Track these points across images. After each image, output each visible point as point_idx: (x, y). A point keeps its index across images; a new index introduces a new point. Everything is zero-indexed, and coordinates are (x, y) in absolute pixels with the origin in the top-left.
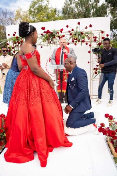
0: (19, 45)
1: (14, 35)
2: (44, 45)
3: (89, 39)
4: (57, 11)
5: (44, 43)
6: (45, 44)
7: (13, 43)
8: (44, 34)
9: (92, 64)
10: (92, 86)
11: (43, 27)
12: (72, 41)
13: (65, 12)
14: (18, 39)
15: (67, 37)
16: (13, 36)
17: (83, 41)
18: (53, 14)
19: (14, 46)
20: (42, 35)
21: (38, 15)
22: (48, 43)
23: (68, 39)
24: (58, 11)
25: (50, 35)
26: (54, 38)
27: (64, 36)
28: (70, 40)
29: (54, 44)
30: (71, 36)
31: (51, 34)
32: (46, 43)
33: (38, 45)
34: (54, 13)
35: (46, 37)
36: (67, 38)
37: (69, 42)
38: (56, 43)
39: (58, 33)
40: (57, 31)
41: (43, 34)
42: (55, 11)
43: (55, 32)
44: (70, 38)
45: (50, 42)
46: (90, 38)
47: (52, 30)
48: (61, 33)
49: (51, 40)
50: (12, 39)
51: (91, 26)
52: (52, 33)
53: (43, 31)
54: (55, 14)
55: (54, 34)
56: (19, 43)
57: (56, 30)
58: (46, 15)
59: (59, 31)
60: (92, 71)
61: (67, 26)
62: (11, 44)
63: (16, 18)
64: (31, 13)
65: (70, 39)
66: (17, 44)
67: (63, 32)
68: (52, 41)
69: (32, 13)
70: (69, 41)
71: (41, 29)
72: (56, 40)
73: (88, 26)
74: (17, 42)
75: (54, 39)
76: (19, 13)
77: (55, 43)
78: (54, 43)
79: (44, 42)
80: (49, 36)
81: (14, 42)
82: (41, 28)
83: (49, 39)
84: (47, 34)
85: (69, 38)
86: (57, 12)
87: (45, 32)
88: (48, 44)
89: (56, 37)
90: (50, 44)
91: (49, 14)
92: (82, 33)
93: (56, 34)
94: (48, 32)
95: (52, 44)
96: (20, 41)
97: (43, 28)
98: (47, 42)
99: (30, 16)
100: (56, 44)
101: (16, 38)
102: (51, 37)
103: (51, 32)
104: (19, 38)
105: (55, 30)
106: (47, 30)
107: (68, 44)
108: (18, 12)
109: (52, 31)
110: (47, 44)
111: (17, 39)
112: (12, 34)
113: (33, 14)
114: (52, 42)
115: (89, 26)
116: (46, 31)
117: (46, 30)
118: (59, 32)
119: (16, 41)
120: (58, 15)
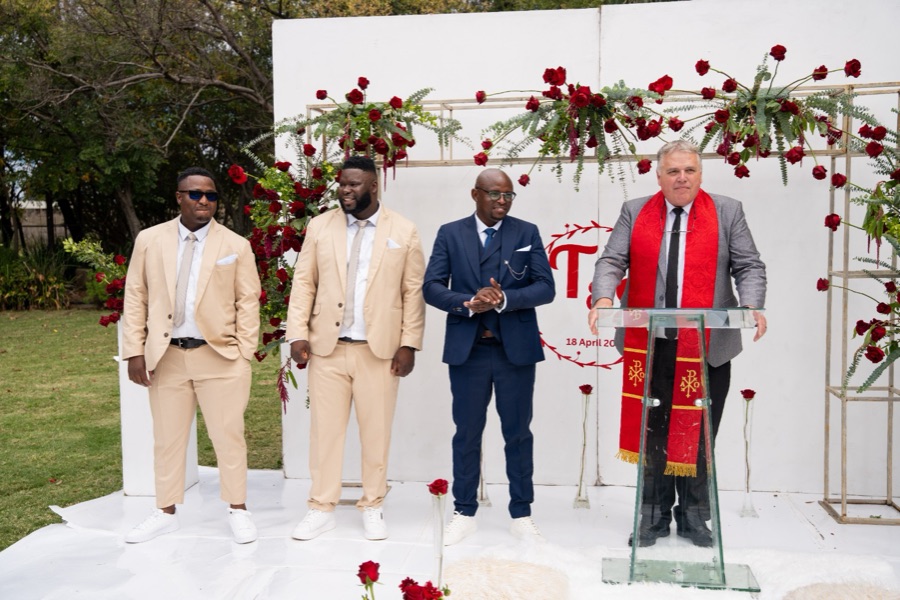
3: (831, 142)
7: (347, 148)
9: (845, 296)
10: (844, 435)
12: (720, 152)
14: (378, 122)
17: (796, 156)
20: (534, 104)
26: (613, 127)
39: (639, 101)
40: (634, 91)
46: (838, 135)
51: (853, 68)
60: (845, 341)
61: (702, 68)
67: (669, 95)
68: (591, 144)
71: (542, 81)
73: (837, 67)
74: (373, 141)
81: (350, 143)
82: (541, 73)
92: (790, 108)
94: (581, 96)
97: (554, 76)
101: (365, 119)
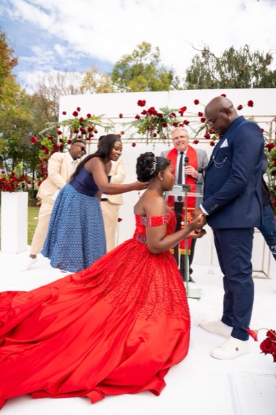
0: (84, 136)
1: (75, 114)
2: (139, 141)
4: (174, 77)
5: (141, 136)
6: (142, 139)
7: (71, 132)
8: (143, 117)
11: (142, 100)
12: (205, 137)
13: (192, 79)
14: (83, 123)
15: (194, 127)
16: (73, 117)
18: (165, 83)
19: (73, 137)
20: (138, 117)
21: (132, 82)
22: (149, 137)
23: (197, 131)
24: (176, 78)
25: (156, 119)
26: (165, 125)
27: (186, 123)
28: (199, 134)
29: (161, 141)
30: (204, 124)
31: (157, 117)
32: (145, 136)
33: (125, 141)
34: (167, 80)
35: (146, 124)
36: (194, 129)
37: (197, 137)
38: (168, 139)
39: (174, 115)
40: (172, 110)
41: (141, 115)
42: (170, 77)
43: (167, 113)
44: (202, 128)
45: (155, 135)
47: (162, 107)
48: (182, 115)
49: (155, 131)
50: (70, 122)
51: (251, 104)
52: (160, 115)
53: (142, 109)
54: (170, 83)
55: (164, 118)
56: (84, 132)
57: (170, 108)
58: (149, 83)
59: (176, 111)
61: (197, 102)
62: (66, 133)
63: (84, 87)
64: (116, 79)
65: (199, 131)
66: (80, 133)
67: (185, 113)
68: (158, 132)
69: (119, 79)
70: (197, 135)
71: (137, 105)
72: (168, 130)
73: (245, 104)
74: (81, 130)
75: (164, 129)
76: (92, 77)
77: (165, 138)
78: (163, 138)
79: (139, 133)
80: (154, 120)
81: (73, 130)
82: (137, 102)
83: (152, 129)
84: (149, 116)
85: (199, 129)
86: (174, 80)
87: (144, 113)
88: (149, 141)
89: (168, 124)
90: (154, 141)
91: (156, 83)
93: (169, 119)
95: (157, 141)
96: (86, 129)
97: (141, 103)
98: (148, 134)
99: (113, 84)
100: (166, 141)
101: (78, 121)
102: (158, 125)
103: (159, 112)
104: (85, 121)
105: (167, 109)
106: (149, 108)
107: (196, 142)
108: (90, 75)
109: (161, 109)
110: (147, 139)
111: (81, 124)
112: (72, 113)
113: (121, 81)
114: (158, 136)
115: (247, 103)
116: (147, 110)
117: (146, 108)
118: (178, 114)
119: (78, 127)
120: (177, 85)
